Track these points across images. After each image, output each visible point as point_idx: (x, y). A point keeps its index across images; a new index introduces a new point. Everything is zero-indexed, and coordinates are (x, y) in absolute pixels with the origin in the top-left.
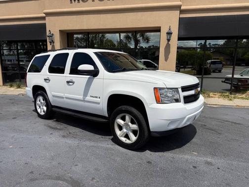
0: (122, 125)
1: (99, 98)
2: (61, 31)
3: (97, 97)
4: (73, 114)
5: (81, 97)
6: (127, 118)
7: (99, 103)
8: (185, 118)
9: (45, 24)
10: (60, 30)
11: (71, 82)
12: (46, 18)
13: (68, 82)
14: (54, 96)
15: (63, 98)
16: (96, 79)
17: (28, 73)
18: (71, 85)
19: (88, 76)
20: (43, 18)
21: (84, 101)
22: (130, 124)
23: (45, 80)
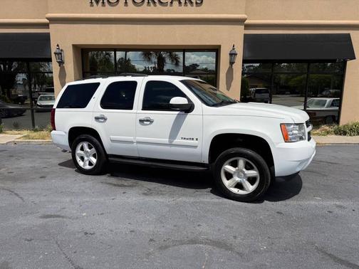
0: (232, 173)
1: (197, 139)
2: (75, 47)
3: (193, 139)
4: (150, 163)
5: (166, 140)
6: (241, 163)
7: (196, 147)
8: (309, 159)
9: (49, 33)
10: (73, 45)
11: (147, 121)
12: (50, 25)
13: (141, 121)
14: (112, 141)
15: (132, 142)
16: (189, 116)
17: (56, 110)
18: (147, 125)
19: (177, 112)
20: (46, 26)
21: (170, 145)
22: (244, 170)
23: (97, 119)
